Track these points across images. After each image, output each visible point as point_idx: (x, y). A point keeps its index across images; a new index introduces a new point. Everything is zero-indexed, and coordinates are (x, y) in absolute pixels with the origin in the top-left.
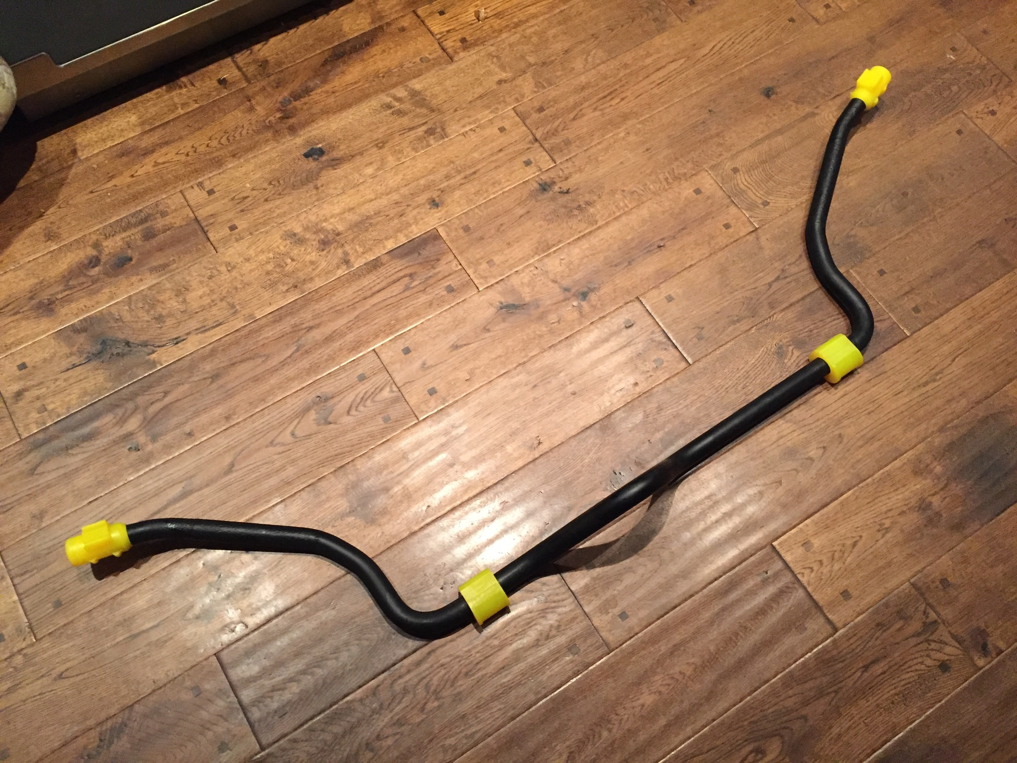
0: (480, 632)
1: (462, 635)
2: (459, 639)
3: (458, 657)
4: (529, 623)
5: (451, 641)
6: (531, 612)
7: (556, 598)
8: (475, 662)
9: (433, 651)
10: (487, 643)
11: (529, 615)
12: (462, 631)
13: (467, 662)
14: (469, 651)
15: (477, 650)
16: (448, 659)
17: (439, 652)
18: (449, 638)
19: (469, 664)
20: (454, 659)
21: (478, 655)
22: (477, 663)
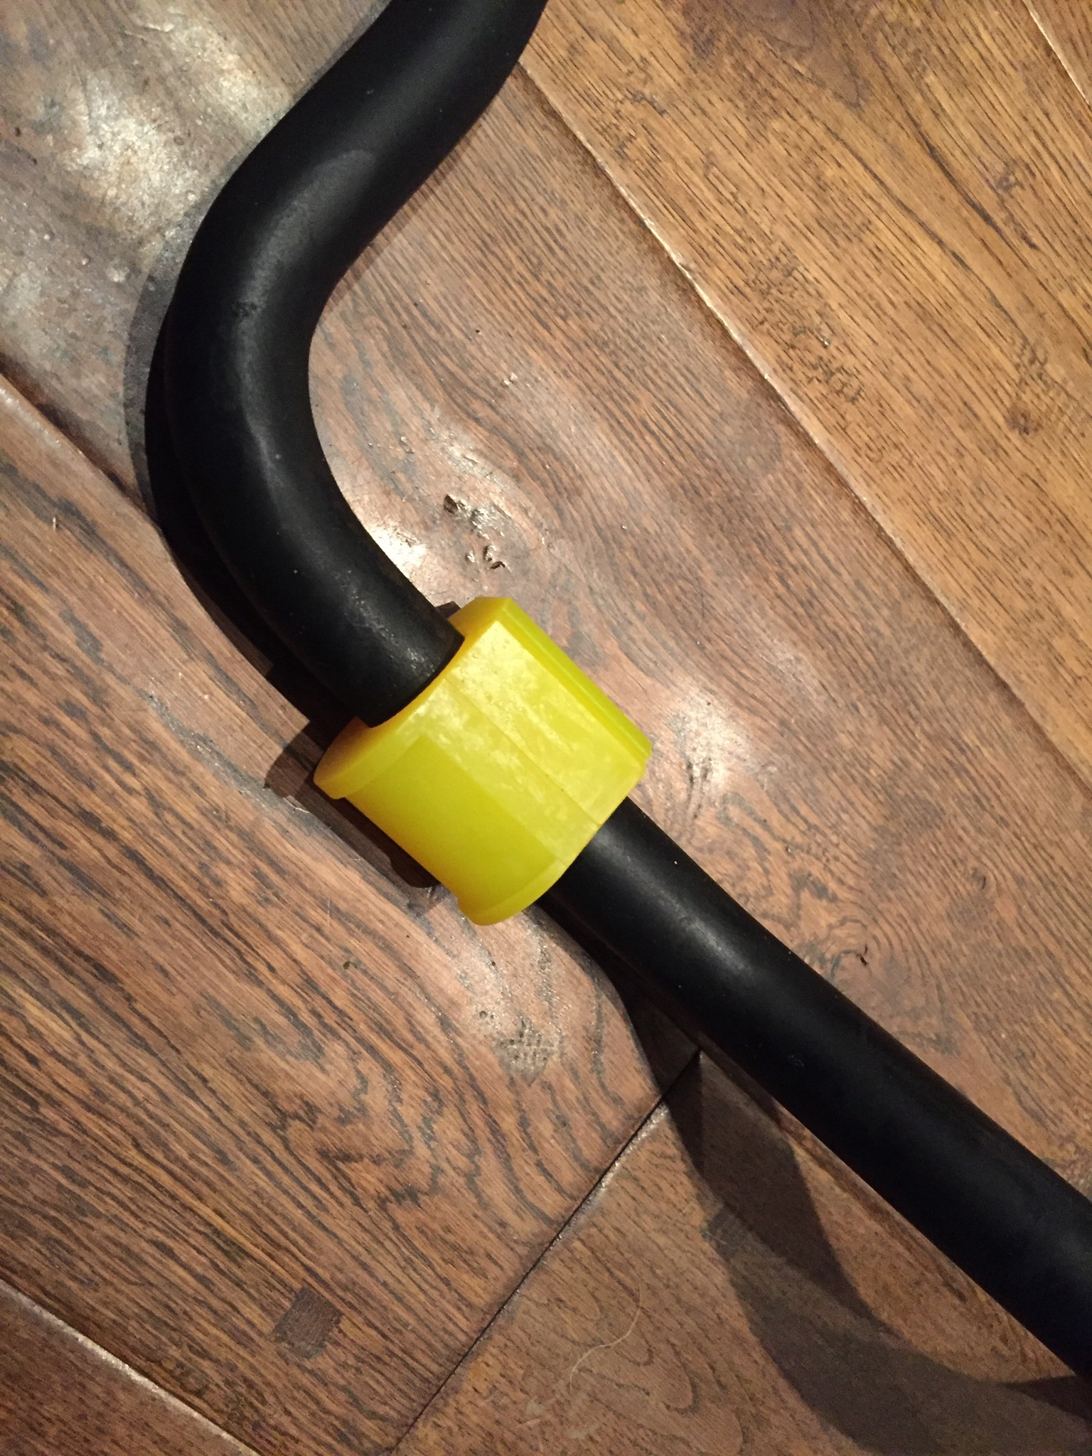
0: (275, 783)
1: (228, 682)
2: (202, 672)
3: (98, 695)
4: (385, 1031)
5: (180, 628)
6: (445, 1023)
7: (544, 1128)
8: (92, 802)
9: (91, 533)
10: (222, 842)
11: (427, 1019)
12: (252, 679)
13: (85, 758)
14: (151, 747)
15: (168, 792)
16: (66, 638)
17: (93, 567)
18: (194, 612)
19: (73, 771)
20: (78, 675)
21: (139, 805)
22: (89, 820)
